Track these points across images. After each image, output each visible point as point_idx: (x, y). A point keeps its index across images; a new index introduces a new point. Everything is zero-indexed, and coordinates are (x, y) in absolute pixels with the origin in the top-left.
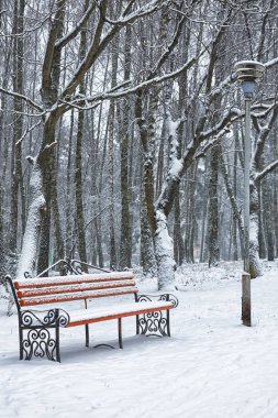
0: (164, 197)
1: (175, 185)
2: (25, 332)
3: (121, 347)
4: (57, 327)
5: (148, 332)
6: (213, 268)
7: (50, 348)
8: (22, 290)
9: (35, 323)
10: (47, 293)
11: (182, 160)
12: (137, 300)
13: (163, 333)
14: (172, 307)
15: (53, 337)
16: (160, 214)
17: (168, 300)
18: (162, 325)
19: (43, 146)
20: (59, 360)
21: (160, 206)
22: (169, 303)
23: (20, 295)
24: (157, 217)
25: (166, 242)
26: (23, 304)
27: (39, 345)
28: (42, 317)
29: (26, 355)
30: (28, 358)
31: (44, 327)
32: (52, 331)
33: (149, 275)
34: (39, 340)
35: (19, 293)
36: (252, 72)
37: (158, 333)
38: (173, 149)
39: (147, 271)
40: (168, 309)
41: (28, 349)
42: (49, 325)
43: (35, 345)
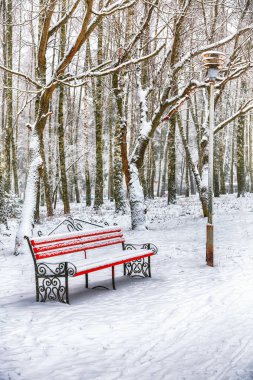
0: (136, 153)
1: (145, 143)
2: (41, 280)
3: (114, 288)
4: (66, 276)
5: (133, 274)
6: (172, 205)
7: (61, 293)
8: (37, 247)
9: (49, 273)
10: (56, 248)
11: (151, 123)
12: (124, 249)
13: (145, 275)
14: (152, 254)
15: (63, 284)
16: (133, 168)
17: (149, 248)
18: (145, 268)
19: (40, 115)
20: (68, 302)
21: (133, 160)
22: (150, 251)
23: (36, 250)
24: (131, 170)
25: (138, 190)
26: (38, 257)
27: (52, 290)
28: (54, 268)
29: (42, 298)
30: (43, 301)
31: (56, 276)
32: (63, 279)
33: (121, 212)
34: (52, 286)
35: (35, 249)
36: (216, 61)
37: (141, 274)
38: (144, 114)
39: (119, 209)
40: (149, 256)
41: (43, 293)
42: (59, 275)
43: (48, 290)
